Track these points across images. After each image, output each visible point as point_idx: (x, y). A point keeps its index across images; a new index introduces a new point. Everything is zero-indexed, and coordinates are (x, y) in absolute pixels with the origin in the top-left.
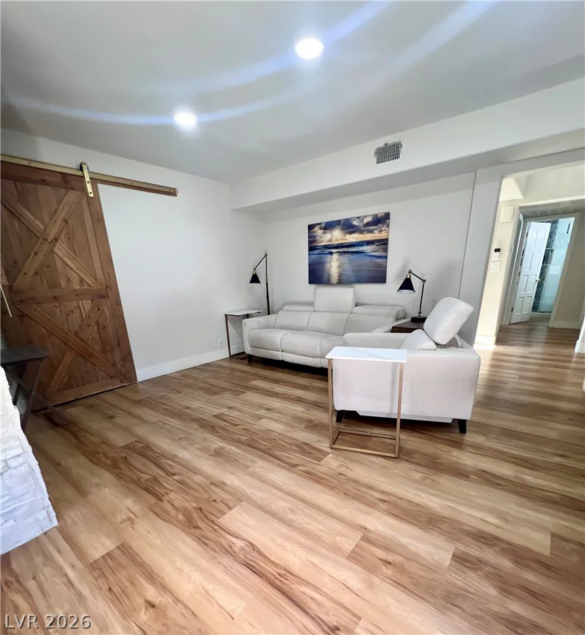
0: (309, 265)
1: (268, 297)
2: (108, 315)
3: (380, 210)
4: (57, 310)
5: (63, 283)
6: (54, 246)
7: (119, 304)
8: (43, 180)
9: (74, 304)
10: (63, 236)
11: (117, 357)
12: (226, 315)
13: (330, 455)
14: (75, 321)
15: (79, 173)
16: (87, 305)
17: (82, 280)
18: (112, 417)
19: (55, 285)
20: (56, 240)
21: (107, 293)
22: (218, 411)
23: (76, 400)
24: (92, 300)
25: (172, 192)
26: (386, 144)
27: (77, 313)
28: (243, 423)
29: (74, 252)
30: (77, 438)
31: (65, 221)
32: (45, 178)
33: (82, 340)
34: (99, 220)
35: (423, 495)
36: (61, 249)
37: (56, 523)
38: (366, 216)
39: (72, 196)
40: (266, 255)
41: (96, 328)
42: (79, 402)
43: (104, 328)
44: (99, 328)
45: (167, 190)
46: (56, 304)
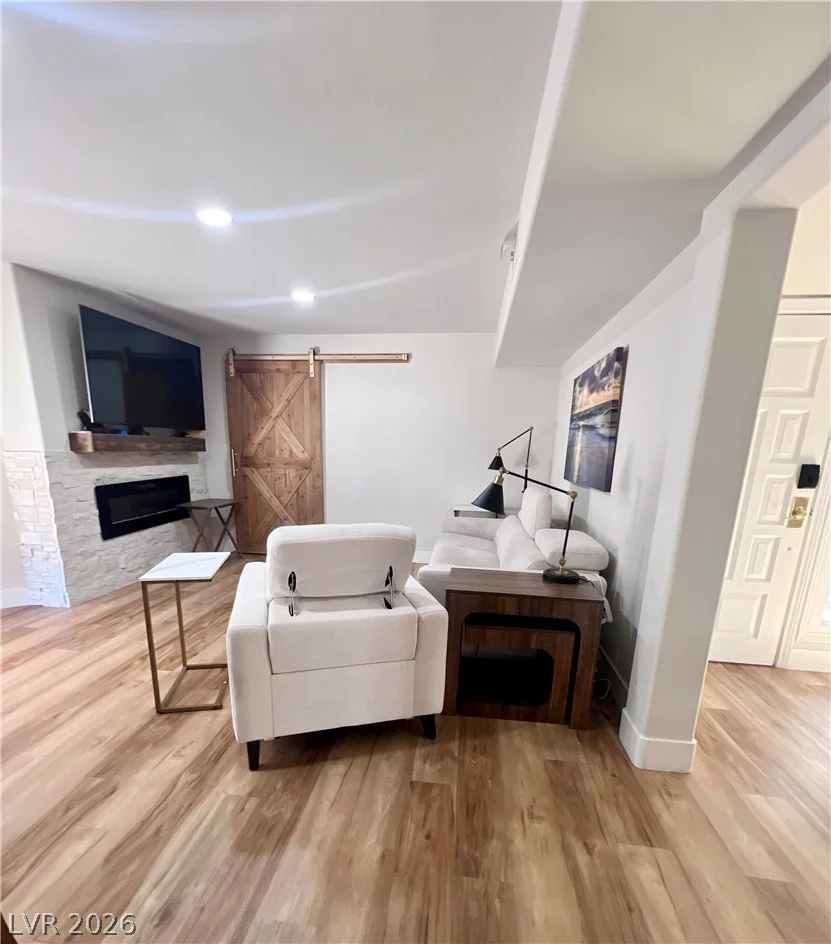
2: (308, 486)
4: (269, 475)
5: (277, 452)
6: (276, 422)
7: (319, 476)
8: (278, 369)
9: (282, 471)
10: (284, 415)
14: (280, 486)
15: (306, 358)
16: (292, 473)
17: (291, 452)
19: (271, 455)
20: (279, 416)
21: (310, 466)
24: (297, 470)
27: (283, 480)
29: (290, 427)
31: (289, 401)
32: (281, 367)
33: (281, 504)
34: (317, 398)
36: (281, 425)
38: (603, 359)
39: (297, 379)
40: (532, 428)
41: (295, 495)
43: (303, 497)
44: (297, 496)
45: (394, 357)
46: (269, 469)
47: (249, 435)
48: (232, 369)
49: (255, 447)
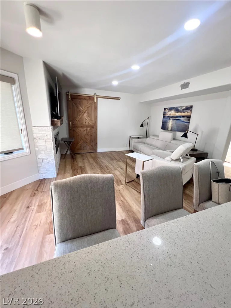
0: (162, 122)
1: (147, 132)
2: (93, 132)
3: (189, 105)
4: (81, 130)
5: (84, 123)
7: (97, 129)
9: (86, 128)
11: (93, 144)
12: (130, 137)
13: (123, 185)
14: (85, 133)
15: (93, 96)
16: (88, 129)
17: (88, 123)
18: (84, 159)
19: (82, 124)
20: (85, 113)
21: (94, 127)
22: (108, 165)
23: (81, 153)
24: (90, 128)
25: (118, 99)
26: (184, 83)
27: (86, 131)
28: (110, 170)
29: (88, 116)
30: (73, 162)
31: (88, 108)
32: (86, 98)
33: (85, 138)
34: (96, 108)
35: (135, 204)
36: (85, 115)
37: (56, 177)
38: (183, 106)
39: (91, 102)
40: (148, 118)
41: (89, 135)
42: (81, 154)
43: (91, 136)
44: (90, 136)
45: (117, 98)
46: (81, 128)
47: (75, 118)
48: (70, 97)
49: (77, 122)
